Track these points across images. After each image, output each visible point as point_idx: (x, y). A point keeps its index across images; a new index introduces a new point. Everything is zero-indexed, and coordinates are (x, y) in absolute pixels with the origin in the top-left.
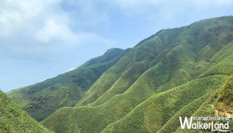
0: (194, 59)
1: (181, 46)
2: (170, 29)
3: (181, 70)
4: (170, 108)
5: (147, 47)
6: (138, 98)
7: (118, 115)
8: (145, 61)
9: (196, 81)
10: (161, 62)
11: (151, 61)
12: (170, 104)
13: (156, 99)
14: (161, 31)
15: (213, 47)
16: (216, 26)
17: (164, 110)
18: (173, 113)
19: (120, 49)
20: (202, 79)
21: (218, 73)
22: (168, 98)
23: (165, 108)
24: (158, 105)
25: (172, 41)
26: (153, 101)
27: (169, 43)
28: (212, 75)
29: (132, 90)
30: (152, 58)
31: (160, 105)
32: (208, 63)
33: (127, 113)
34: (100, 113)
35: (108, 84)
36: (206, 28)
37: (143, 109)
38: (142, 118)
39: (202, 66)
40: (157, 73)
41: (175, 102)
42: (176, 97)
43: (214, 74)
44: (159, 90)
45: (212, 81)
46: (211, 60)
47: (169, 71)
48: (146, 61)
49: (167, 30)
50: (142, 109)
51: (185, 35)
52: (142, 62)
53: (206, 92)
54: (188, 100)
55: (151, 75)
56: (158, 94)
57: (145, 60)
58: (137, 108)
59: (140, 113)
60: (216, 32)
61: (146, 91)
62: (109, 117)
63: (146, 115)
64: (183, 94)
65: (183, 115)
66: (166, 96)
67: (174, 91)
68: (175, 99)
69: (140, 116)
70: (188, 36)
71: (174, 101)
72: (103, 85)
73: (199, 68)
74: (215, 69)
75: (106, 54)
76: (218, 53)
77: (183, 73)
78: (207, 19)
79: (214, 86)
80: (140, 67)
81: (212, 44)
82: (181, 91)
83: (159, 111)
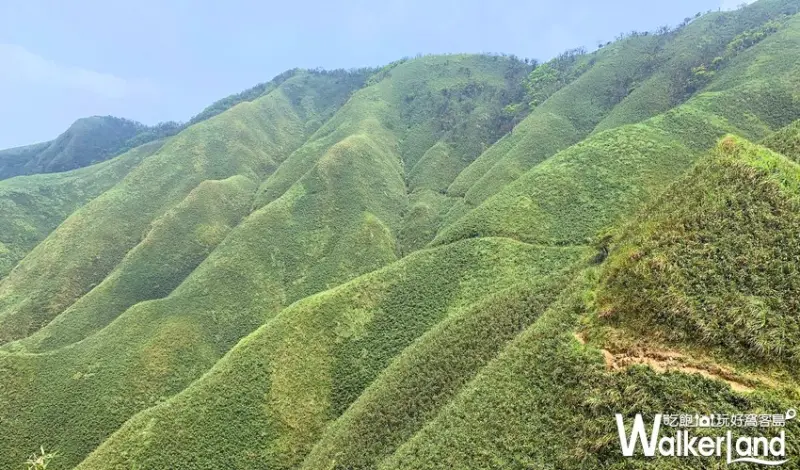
0: (404, 184)
1: (363, 136)
2: (320, 70)
3: (370, 217)
4: (354, 340)
5: (244, 127)
6: (227, 311)
7: (151, 377)
8: (239, 176)
9: (426, 255)
10: (301, 187)
11: (263, 180)
12: (353, 329)
13: (306, 314)
14: (291, 73)
15: (455, 147)
16: (463, 81)
17: (336, 352)
18: (364, 356)
19: (130, 124)
20: (445, 247)
21: (490, 232)
22: (345, 311)
23: (338, 340)
24: (315, 335)
25: (332, 115)
26: (299, 322)
27: (323, 122)
28: (472, 236)
29: (201, 284)
30: (266, 169)
31: (321, 332)
32: (444, 198)
33: (187, 366)
34: (77, 376)
35: (95, 261)
36: (437, 85)
37: (264, 350)
38: (264, 379)
39: (428, 207)
40: (290, 223)
41: (368, 320)
42: (370, 304)
43: (477, 235)
44: (300, 281)
45: (476, 253)
46: (452, 189)
47: (331, 218)
48: (246, 179)
49: (311, 72)
50: (262, 352)
51: (375, 100)
52: (229, 179)
53: (460, 288)
54: (409, 315)
55: (270, 232)
56: (314, 297)
57: (241, 172)
58: (243, 348)
59: (255, 365)
60: (464, 103)
61: (256, 287)
62: (116, 385)
63: (278, 369)
64: (391, 296)
65: (423, 364)
66: (341, 302)
67: (364, 288)
68: (370, 312)
69: (254, 376)
70: (382, 104)
71: (364, 317)
72: (71, 265)
73: (418, 212)
74: (480, 218)
75: (67, 136)
76: (471, 167)
77: (374, 226)
78: (438, 57)
79: (481, 272)
80: (224, 198)
81: (453, 138)
82: (385, 285)
83: (319, 353)
